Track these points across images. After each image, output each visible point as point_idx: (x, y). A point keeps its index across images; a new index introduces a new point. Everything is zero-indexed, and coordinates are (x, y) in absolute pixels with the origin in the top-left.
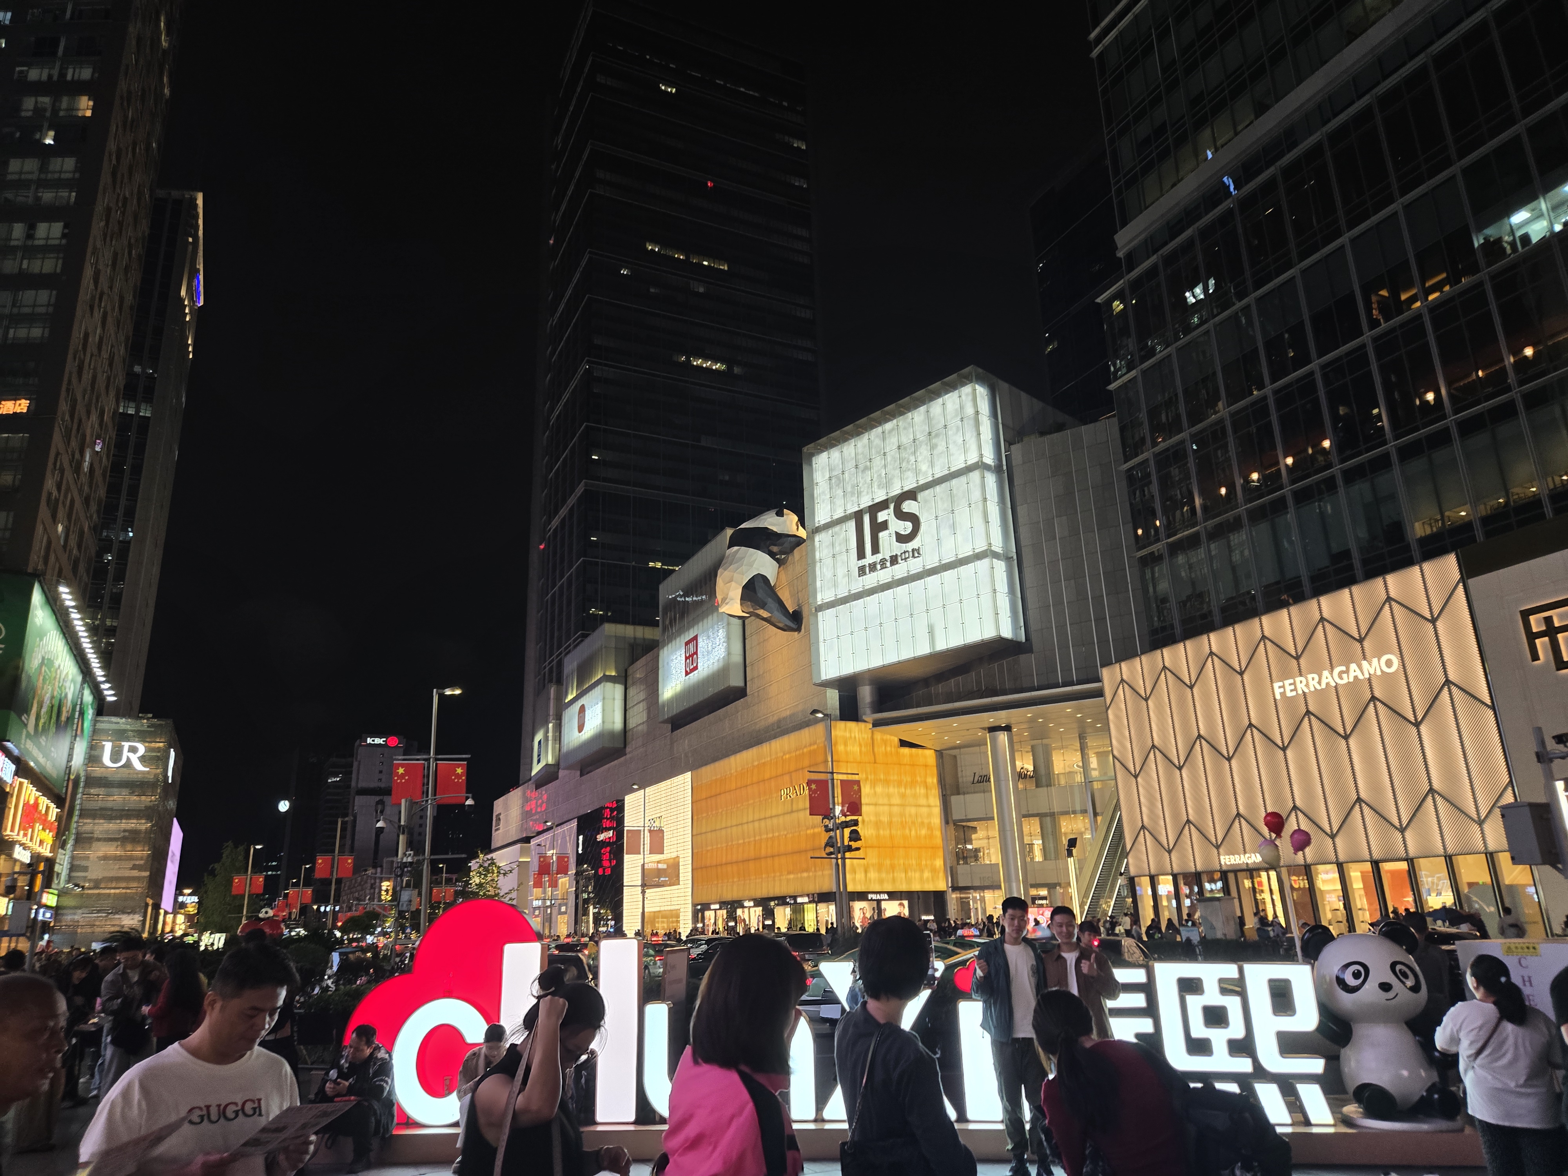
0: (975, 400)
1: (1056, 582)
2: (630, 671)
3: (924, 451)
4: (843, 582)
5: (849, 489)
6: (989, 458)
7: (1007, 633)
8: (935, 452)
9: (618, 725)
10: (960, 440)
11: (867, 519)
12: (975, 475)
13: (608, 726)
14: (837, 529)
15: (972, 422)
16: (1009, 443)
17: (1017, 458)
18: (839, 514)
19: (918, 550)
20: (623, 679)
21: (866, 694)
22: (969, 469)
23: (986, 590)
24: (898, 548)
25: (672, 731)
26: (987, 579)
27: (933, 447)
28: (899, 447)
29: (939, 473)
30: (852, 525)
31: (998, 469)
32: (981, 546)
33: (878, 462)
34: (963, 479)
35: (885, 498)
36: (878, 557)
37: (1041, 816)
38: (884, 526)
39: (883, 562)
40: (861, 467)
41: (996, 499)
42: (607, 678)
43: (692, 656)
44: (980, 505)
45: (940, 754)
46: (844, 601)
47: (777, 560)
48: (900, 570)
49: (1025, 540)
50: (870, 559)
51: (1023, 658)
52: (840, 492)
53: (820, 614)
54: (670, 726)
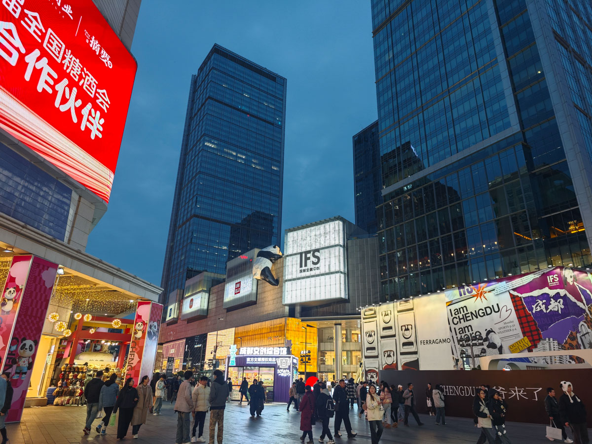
0: (339, 225)
1: (358, 283)
2: (212, 289)
3: (323, 238)
4: (294, 273)
5: (299, 245)
6: (342, 243)
7: (343, 296)
8: (326, 239)
9: (206, 307)
10: (334, 237)
11: (304, 255)
12: (337, 248)
13: (202, 307)
14: (294, 256)
15: (337, 232)
16: (348, 239)
17: (349, 245)
18: (295, 252)
19: (319, 268)
20: (209, 291)
21: (298, 309)
22: (336, 246)
23: (338, 282)
24: (313, 266)
25: (227, 312)
26: (339, 280)
27: (326, 237)
28: (315, 235)
29: (327, 245)
30: (299, 256)
31: (344, 247)
32: (337, 269)
33: (308, 238)
34: (334, 248)
35: (309, 250)
36: (306, 268)
37: (347, 351)
38: (309, 258)
39: (308, 270)
40: (303, 239)
41: (343, 256)
42: (203, 291)
43: (238, 288)
44: (338, 257)
45: (319, 329)
46: (294, 279)
47: (272, 262)
48: (313, 273)
49: (350, 269)
50: (304, 268)
51: (347, 304)
52: (296, 245)
53: (286, 283)
54: (226, 310)
